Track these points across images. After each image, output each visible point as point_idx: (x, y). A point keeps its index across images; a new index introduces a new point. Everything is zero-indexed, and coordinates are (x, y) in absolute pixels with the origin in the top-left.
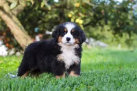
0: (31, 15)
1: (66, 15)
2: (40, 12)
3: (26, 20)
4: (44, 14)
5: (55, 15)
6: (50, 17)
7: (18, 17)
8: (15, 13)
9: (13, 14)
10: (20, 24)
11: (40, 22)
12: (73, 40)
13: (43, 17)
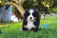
3: (25, 6)
5: (37, 4)
6: (35, 5)
7: (22, 5)
9: (20, 4)
11: (31, 7)
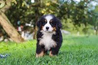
0: (15, 12)
1: (40, 11)
2: (21, 10)
3: (11, 16)
4: (24, 11)
5: (32, 12)
6: (28, 13)
7: (5, 13)
8: (4, 11)
9: (2, 11)
10: (7, 19)
11: (21, 17)
12: (51, 29)
13: (24, 13)
